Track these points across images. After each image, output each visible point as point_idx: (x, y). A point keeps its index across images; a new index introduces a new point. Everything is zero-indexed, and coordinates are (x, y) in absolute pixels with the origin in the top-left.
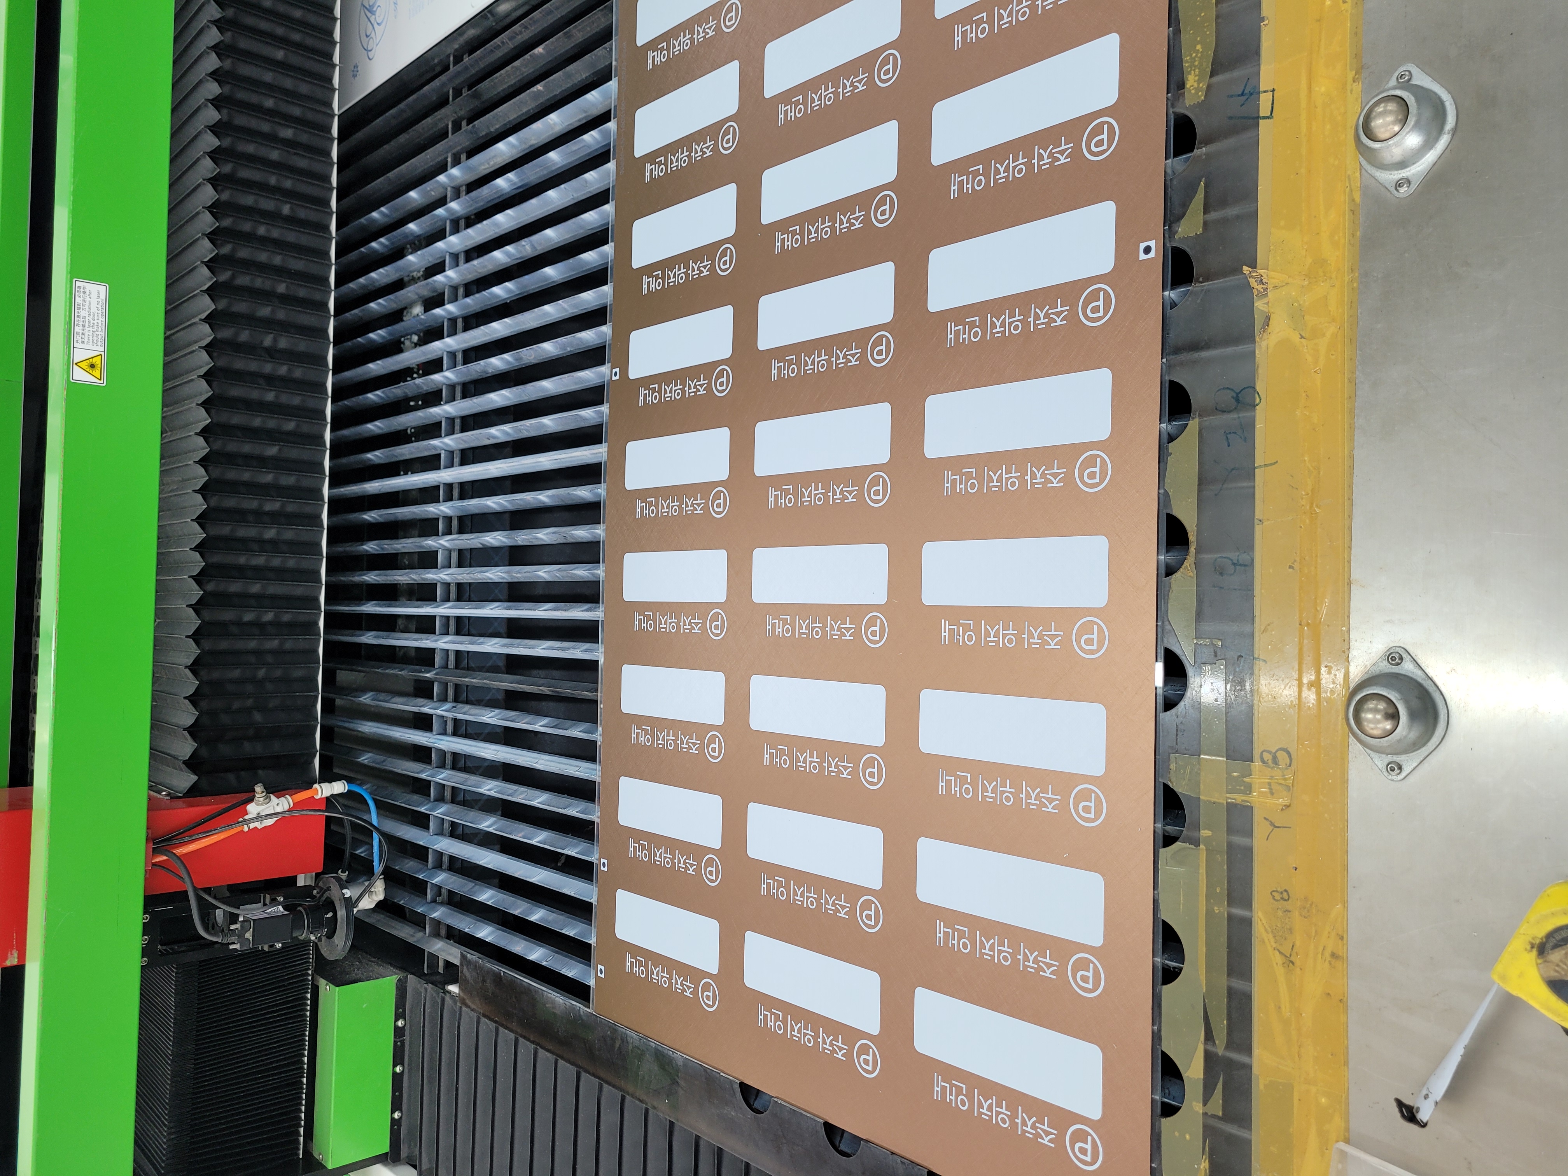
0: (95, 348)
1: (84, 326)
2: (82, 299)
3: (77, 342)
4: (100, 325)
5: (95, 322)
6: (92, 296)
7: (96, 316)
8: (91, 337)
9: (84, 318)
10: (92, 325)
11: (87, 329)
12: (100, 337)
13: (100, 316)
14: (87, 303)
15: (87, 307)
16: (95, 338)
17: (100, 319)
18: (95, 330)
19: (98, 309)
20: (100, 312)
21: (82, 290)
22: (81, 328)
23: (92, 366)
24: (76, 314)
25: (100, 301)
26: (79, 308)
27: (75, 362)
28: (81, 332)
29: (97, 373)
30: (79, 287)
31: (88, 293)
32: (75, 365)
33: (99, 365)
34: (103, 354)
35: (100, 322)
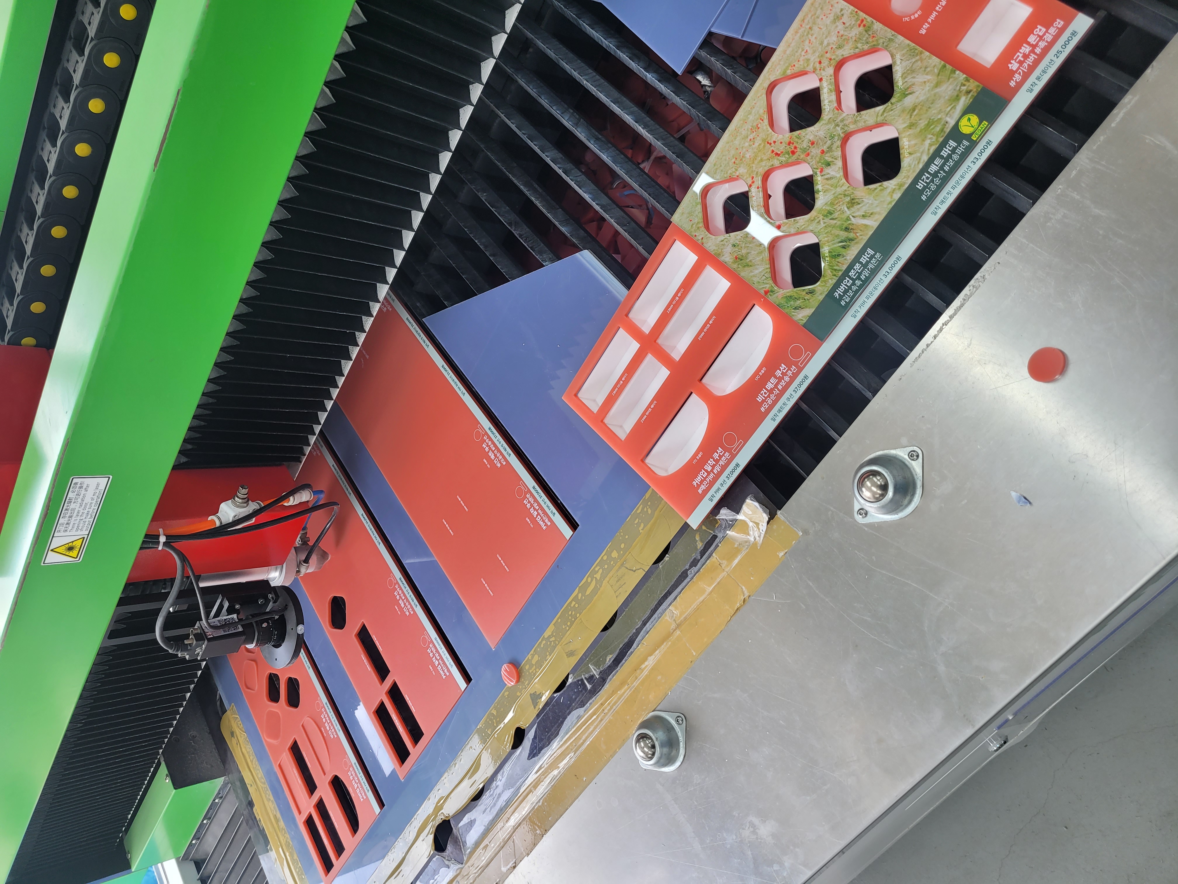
0: (79, 533)
1: (71, 517)
2: (76, 493)
3: (59, 531)
4: (90, 513)
5: (86, 512)
6: (89, 489)
7: (88, 507)
8: (76, 525)
9: (74, 509)
10: (80, 514)
11: (73, 518)
12: (87, 523)
13: (93, 505)
14: (81, 497)
15: (79, 500)
16: (81, 525)
17: (93, 507)
18: (84, 518)
19: (92, 499)
20: (94, 502)
21: (78, 485)
22: (66, 519)
23: (71, 549)
24: (65, 508)
25: (98, 491)
26: (70, 502)
27: (51, 548)
28: (66, 522)
29: (74, 553)
30: (76, 484)
31: (84, 487)
32: (50, 552)
33: (79, 547)
34: (86, 536)
35: (91, 510)
